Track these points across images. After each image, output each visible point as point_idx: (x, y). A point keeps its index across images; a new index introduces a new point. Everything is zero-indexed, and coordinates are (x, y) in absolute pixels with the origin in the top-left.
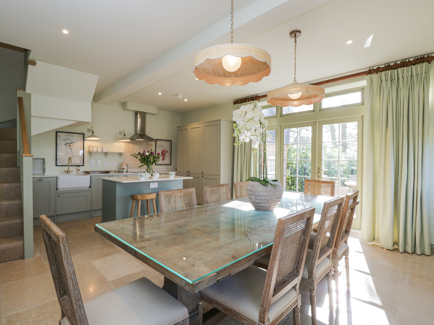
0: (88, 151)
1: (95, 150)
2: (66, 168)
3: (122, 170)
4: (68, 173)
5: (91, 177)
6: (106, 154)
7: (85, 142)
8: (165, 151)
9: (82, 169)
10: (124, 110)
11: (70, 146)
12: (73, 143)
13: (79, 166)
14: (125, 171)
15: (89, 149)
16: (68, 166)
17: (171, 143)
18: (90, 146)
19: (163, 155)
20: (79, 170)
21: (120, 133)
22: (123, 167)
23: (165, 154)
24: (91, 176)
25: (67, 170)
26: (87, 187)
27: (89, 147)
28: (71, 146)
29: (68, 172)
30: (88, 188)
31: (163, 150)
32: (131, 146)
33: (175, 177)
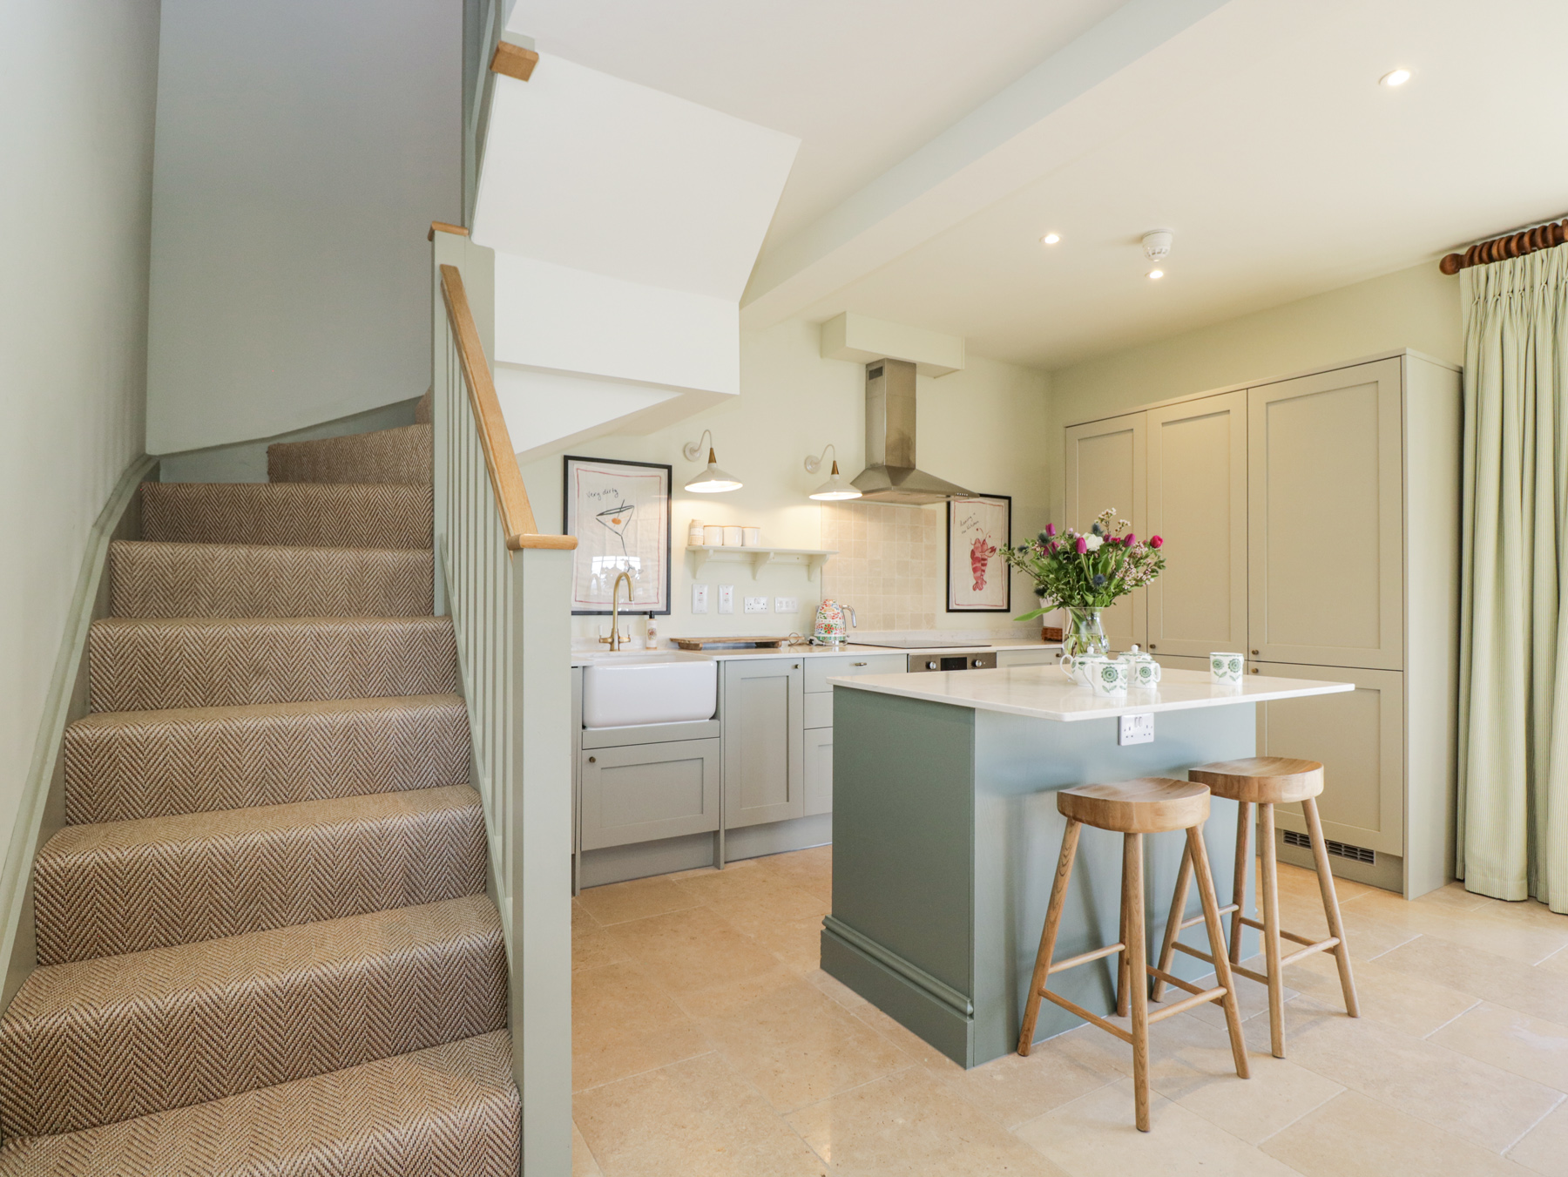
0: (686, 545)
1: (715, 541)
2: (603, 626)
3: (823, 634)
4: (612, 650)
5: (722, 664)
6: (756, 559)
7: (675, 505)
8: (985, 548)
9: (666, 628)
10: (823, 352)
11: (616, 521)
12: (631, 510)
13: (651, 615)
14: (835, 638)
15: (690, 536)
16: (611, 613)
17: (1007, 506)
18: (693, 521)
19: (979, 565)
20: (652, 633)
21: (812, 463)
22: (827, 622)
23: (985, 560)
24: (718, 662)
25: (607, 635)
26: (705, 719)
27: (692, 526)
28: (623, 524)
29: (612, 643)
30: (708, 720)
31: (977, 541)
32: (851, 521)
33: (1247, 690)
